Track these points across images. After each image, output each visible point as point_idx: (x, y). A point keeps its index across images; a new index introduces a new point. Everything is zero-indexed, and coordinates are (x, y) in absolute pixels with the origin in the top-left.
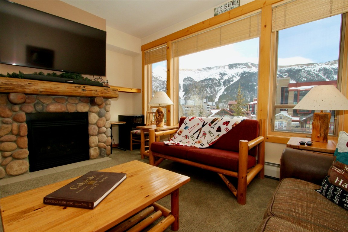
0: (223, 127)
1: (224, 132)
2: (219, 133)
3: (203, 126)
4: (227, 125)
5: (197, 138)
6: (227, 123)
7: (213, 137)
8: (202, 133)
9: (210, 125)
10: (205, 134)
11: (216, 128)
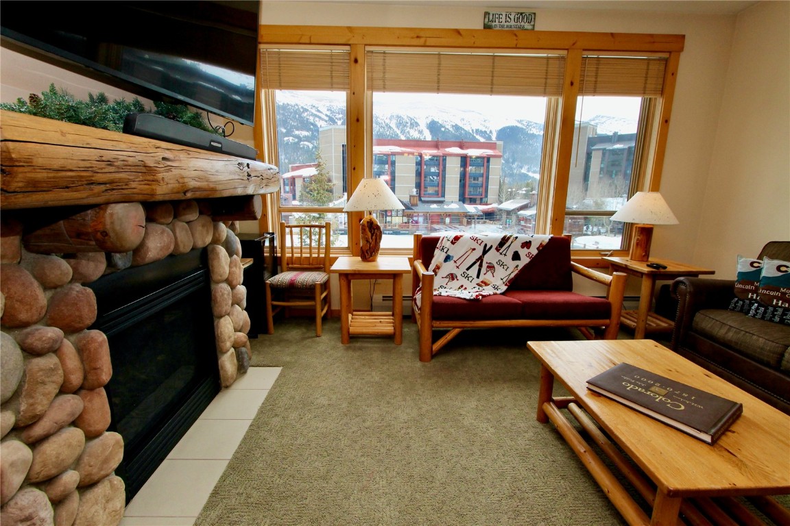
0: (523, 252)
1: (525, 260)
2: (517, 262)
3: (485, 252)
4: (528, 248)
5: (478, 277)
6: (527, 244)
7: (509, 271)
8: (485, 265)
9: (497, 250)
10: (491, 267)
11: (510, 254)
